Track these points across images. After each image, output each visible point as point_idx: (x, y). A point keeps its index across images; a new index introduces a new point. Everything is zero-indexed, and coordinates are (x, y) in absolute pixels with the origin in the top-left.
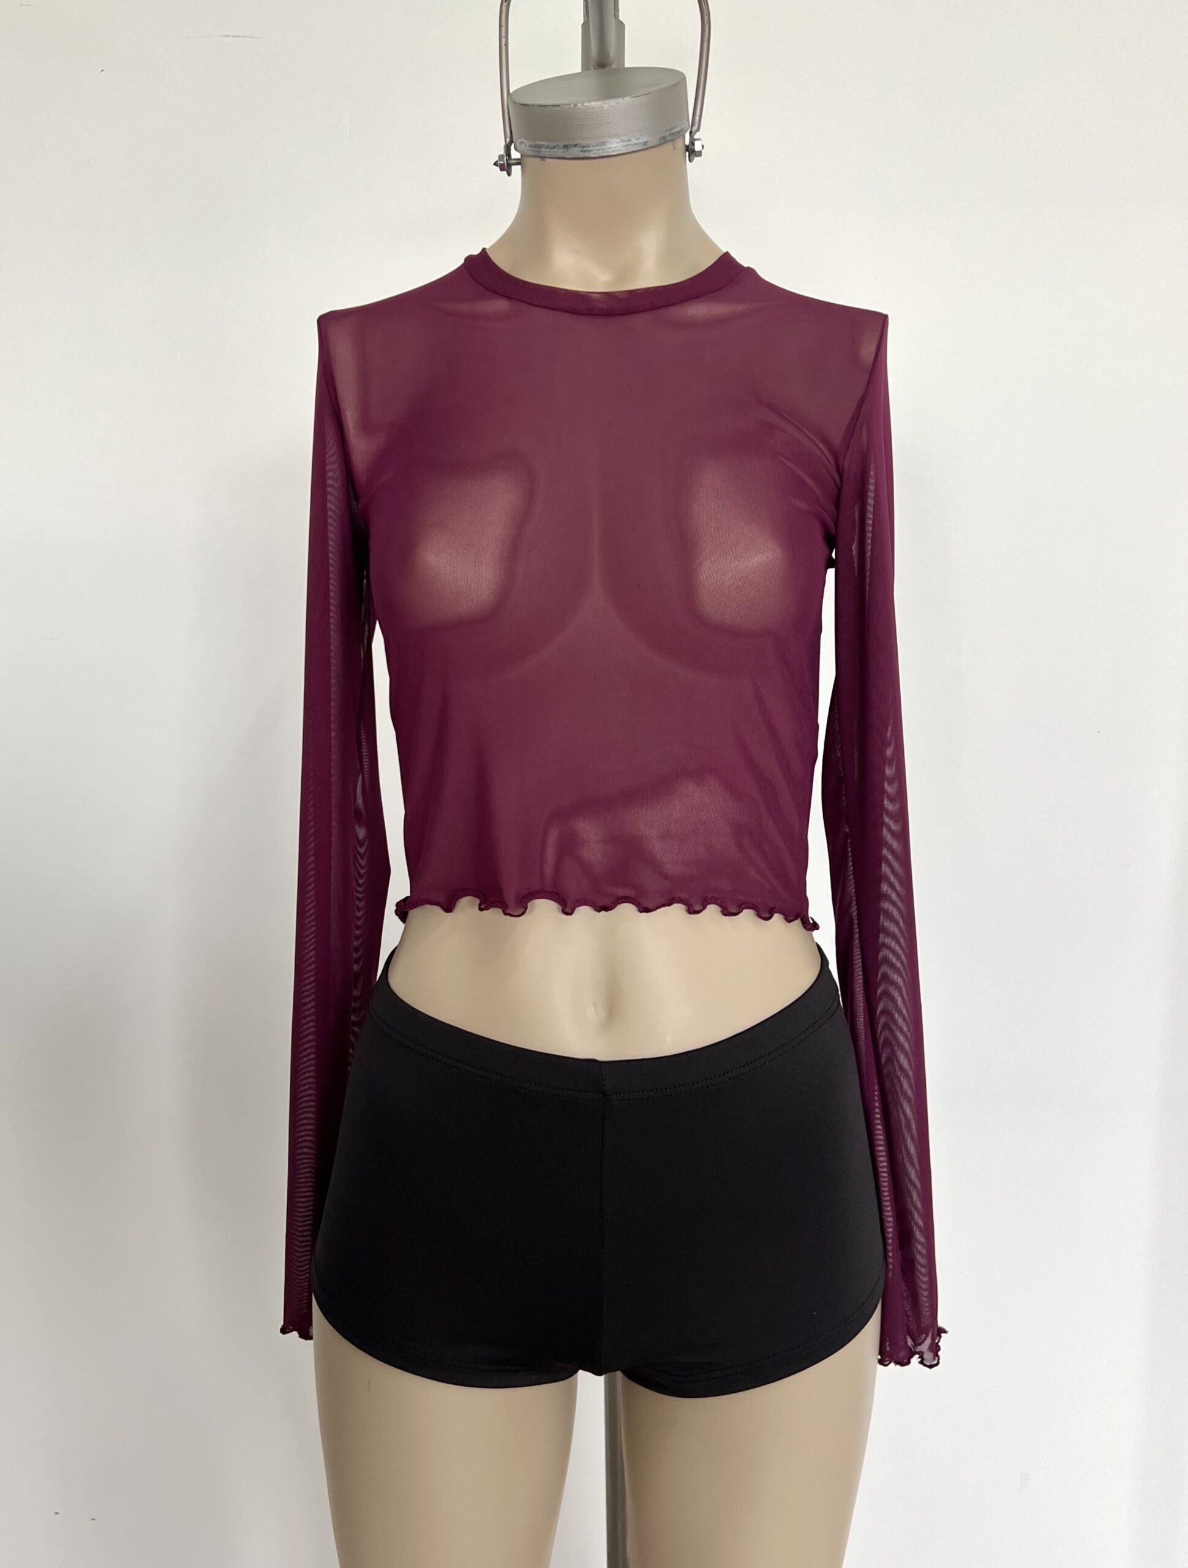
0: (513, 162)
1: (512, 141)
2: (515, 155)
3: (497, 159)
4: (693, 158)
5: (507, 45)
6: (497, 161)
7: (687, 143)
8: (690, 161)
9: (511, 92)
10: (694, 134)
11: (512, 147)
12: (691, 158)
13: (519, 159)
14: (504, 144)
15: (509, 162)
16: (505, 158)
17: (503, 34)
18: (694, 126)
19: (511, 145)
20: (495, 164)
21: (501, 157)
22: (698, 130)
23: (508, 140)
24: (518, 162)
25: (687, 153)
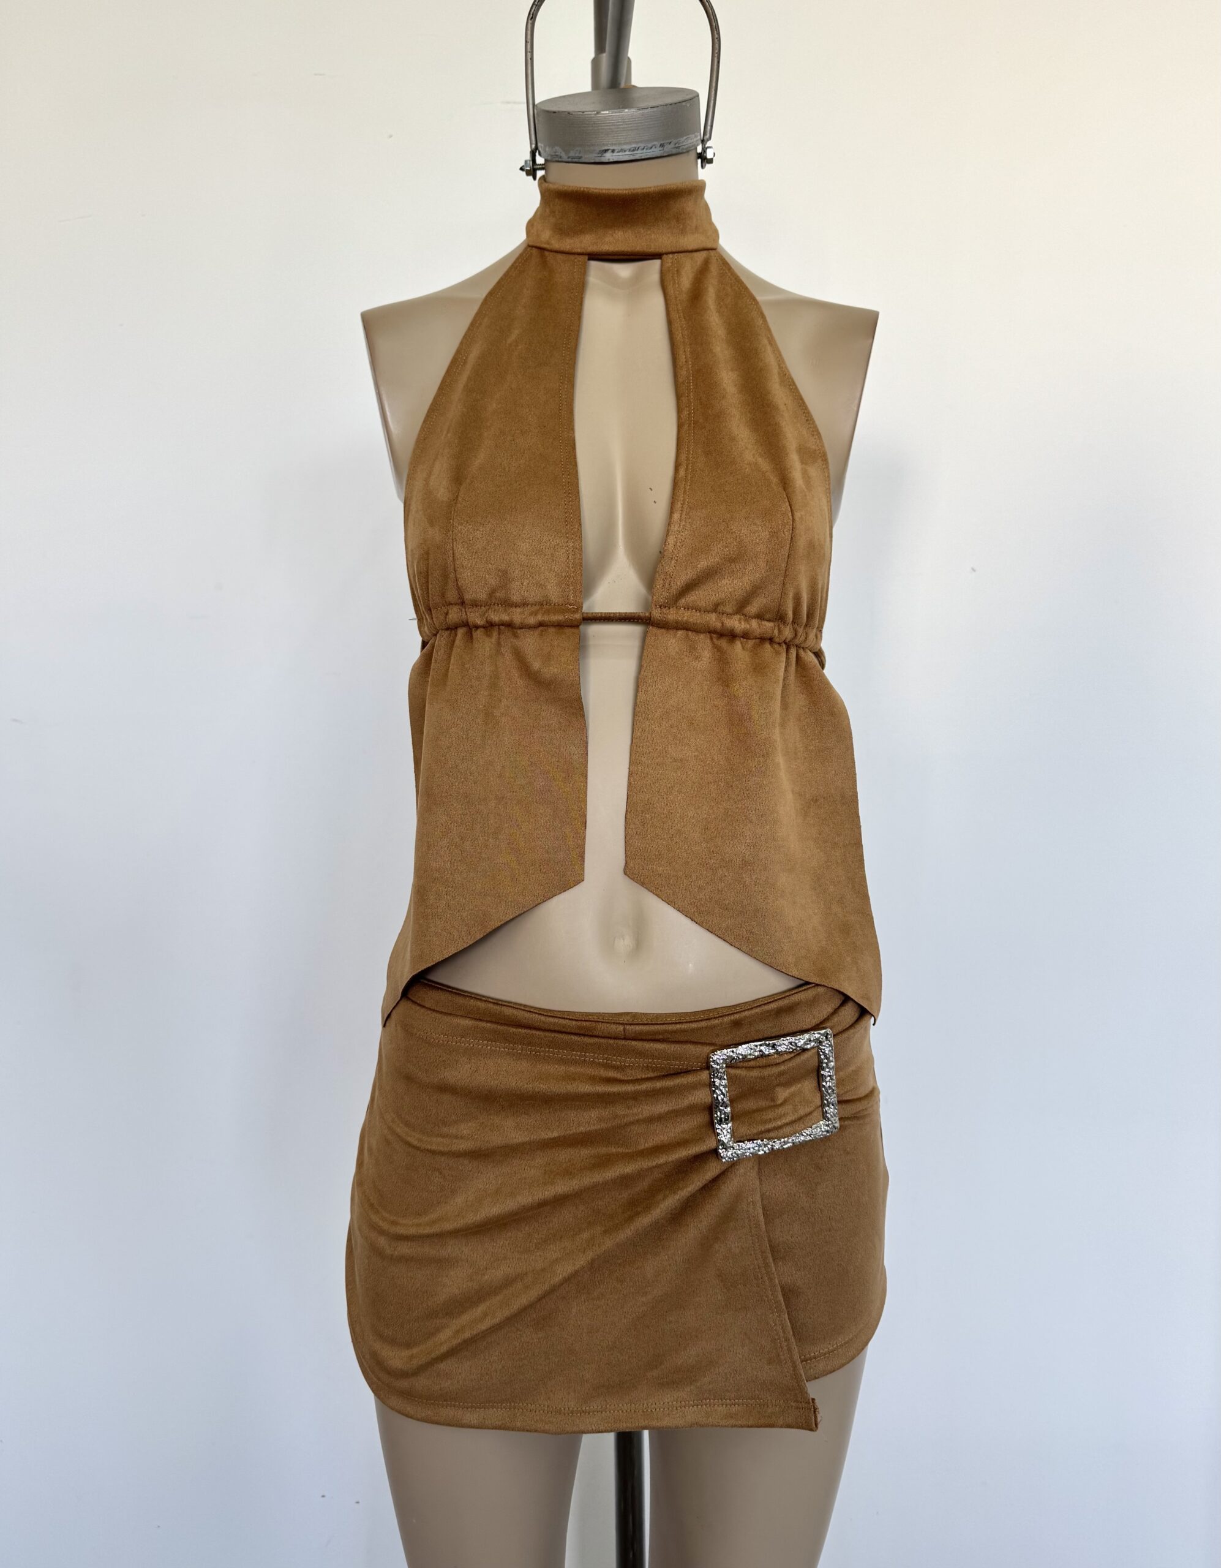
0: (538, 167)
1: (537, 148)
2: (540, 160)
3: (523, 164)
4: (705, 165)
5: (532, 59)
6: (523, 166)
7: (699, 149)
8: (702, 167)
9: (536, 103)
10: (706, 143)
11: (537, 154)
12: (704, 165)
13: (544, 164)
14: (530, 150)
15: (535, 167)
16: (531, 162)
17: (529, 49)
18: (706, 135)
19: (536, 152)
20: (522, 169)
21: (526, 161)
22: (710, 138)
23: (533, 146)
24: (543, 167)
25: (699, 161)
